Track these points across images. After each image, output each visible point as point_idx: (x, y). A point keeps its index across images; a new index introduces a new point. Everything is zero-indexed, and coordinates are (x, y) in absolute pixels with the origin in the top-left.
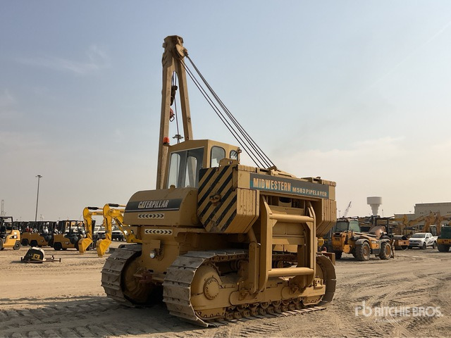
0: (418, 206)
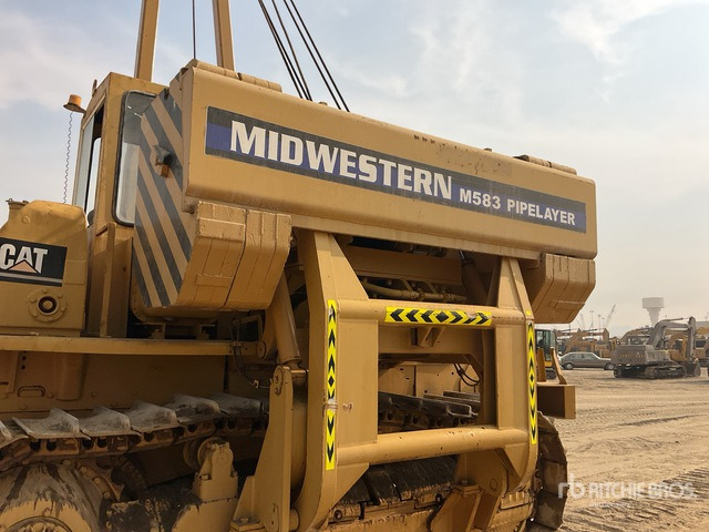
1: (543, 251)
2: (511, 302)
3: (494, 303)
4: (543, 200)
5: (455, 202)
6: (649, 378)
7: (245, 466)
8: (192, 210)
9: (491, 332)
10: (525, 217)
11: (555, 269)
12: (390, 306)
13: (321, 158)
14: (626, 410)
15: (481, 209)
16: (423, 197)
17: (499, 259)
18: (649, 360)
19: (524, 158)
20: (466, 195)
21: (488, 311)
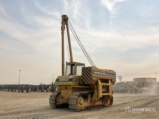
0: (134, 79)
1: (112, 79)
2: (110, 83)
3: (109, 83)
4: (112, 74)
5: (106, 75)
6: (120, 93)
7: (92, 97)
8: (92, 78)
9: (109, 86)
10: (111, 76)
11: (113, 80)
12: (103, 84)
13: (99, 73)
14: (116, 97)
15: (108, 76)
16: (104, 75)
17: (109, 79)
18: (120, 89)
19: (110, 70)
20: (107, 75)
21: (108, 84)
